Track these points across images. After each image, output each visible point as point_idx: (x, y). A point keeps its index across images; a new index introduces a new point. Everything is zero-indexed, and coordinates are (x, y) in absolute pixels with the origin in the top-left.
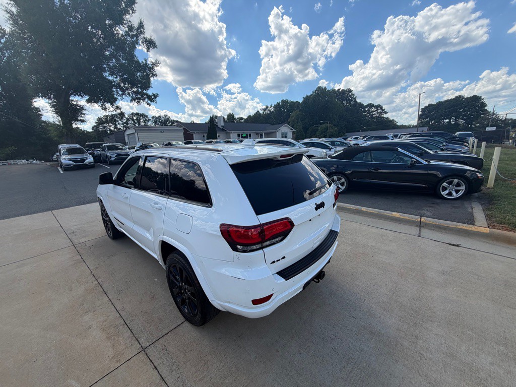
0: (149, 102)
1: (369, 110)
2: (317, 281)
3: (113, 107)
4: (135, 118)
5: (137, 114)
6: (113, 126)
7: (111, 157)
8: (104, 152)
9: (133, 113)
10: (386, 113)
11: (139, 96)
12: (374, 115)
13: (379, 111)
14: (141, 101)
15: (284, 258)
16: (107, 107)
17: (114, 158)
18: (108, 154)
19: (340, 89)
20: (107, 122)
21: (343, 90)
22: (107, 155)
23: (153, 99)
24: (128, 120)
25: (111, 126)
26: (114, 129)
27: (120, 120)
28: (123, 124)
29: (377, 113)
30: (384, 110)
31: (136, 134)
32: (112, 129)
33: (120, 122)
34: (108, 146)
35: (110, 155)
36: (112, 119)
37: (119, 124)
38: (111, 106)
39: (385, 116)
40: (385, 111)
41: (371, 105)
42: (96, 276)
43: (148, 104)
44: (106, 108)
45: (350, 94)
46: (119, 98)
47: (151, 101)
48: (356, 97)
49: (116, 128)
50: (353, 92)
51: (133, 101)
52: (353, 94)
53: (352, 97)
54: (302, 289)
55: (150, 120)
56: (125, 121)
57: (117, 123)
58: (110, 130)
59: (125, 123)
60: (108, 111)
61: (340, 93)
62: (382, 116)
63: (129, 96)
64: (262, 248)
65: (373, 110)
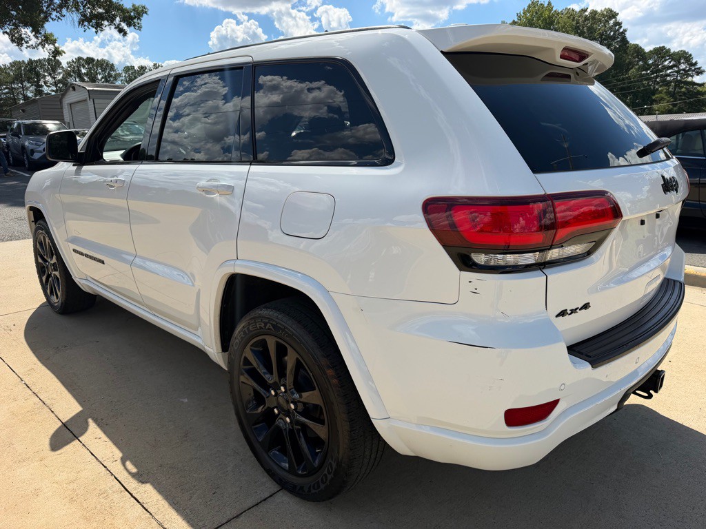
0: (124, 25)
1: (654, 64)
2: (646, 395)
3: (37, 37)
4: (84, 71)
5: (90, 61)
6: (33, 88)
7: (33, 152)
8: (16, 140)
9: (80, 58)
10: (699, 72)
11: (101, 10)
12: (669, 75)
13: (683, 66)
14: (106, 23)
15: (586, 306)
16: (23, 36)
17: (41, 155)
18: (27, 144)
19: (585, 10)
20: (18, 78)
21: (594, 13)
22: (23, 147)
23: (132, 18)
24: (68, 74)
25: (27, 89)
26: (36, 95)
27: (50, 75)
28: (55, 84)
29: (678, 72)
30: (696, 63)
31: (90, 103)
32: (30, 95)
33: (48, 78)
34: (26, 126)
35: (31, 147)
36: (30, 71)
37: (46, 83)
38: (32, 35)
39: (697, 79)
40: (698, 66)
41: (661, 52)
42: (32, 388)
43: (121, 31)
44: (23, 39)
45: (611, 22)
46: (54, 14)
47: (129, 25)
48: (625, 31)
49: (39, 91)
50: (619, 18)
51: (86, 23)
52: (619, 24)
53: (615, 31)
54: (615, 407)
55: (120, 75)
56: (60, 77)
57: (42, 83)
58: (26, 98)
59: (60, 81)
60: (25, 45)
61: (586, 19)
62: (690, 79)
63: (78, 10)
64: (541, 266)
65: (666, 63)
